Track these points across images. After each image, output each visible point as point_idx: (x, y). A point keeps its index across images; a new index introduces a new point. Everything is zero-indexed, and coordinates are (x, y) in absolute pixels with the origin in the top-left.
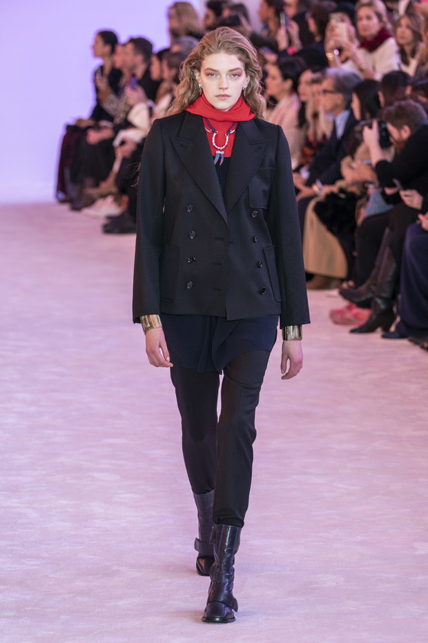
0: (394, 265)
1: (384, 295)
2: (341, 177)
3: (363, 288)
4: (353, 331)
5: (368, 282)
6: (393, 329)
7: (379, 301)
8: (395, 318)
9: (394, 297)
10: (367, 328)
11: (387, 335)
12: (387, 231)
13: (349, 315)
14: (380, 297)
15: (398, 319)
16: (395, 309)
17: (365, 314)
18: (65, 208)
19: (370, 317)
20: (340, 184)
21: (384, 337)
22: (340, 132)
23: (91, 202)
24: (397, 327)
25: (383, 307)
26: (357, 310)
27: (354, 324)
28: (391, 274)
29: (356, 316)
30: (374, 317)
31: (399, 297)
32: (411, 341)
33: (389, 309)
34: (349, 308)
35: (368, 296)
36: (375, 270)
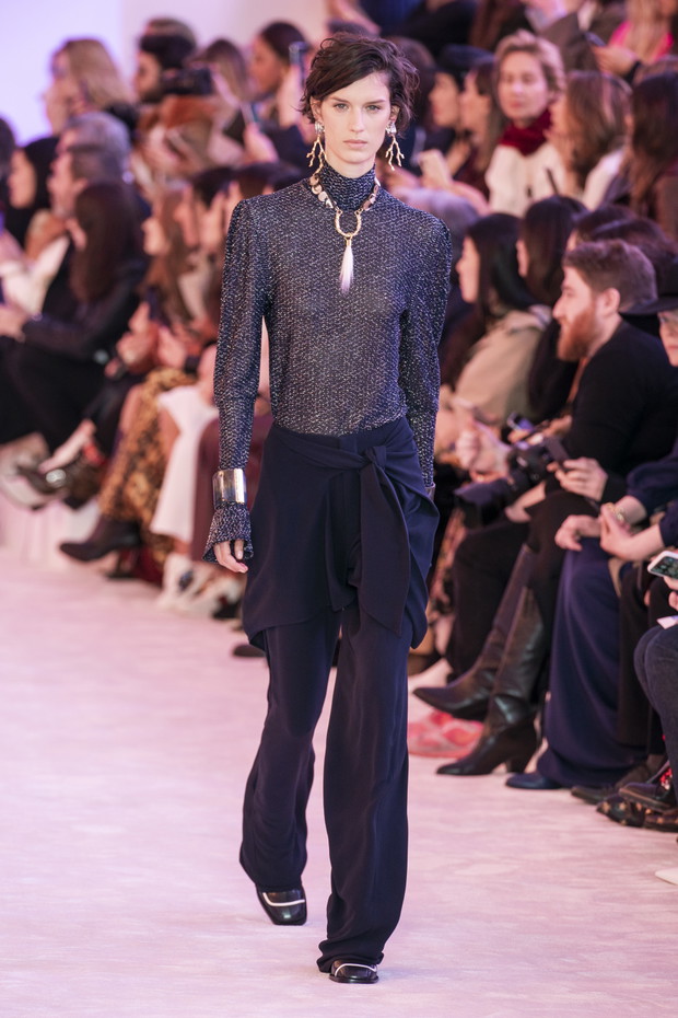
0: (539, 627)
1: (514, 693)
3: (466, 679)
4: (442, 771)
5: (479, 664)
6: (531, 767)
7: (503, 706)
8: (540, 744)
9: (536, 696)
10: (475, 765)
11: (518, 781)
12: (525, 549)
14: (506, 697)
15: (545, 746)
16: (537, 724)
19: (483, 741)
21: (510, 784)
24: (540, 763)
25: (510, 718)
27: (445, 756)
28: (529, 647)
29: (451, 736)
30: (491, 741)
31: (548, 696)
32: (575, 794)
33: (525, 726)
34: (437, 720)
35: (479, 696)
36: (492, 638)
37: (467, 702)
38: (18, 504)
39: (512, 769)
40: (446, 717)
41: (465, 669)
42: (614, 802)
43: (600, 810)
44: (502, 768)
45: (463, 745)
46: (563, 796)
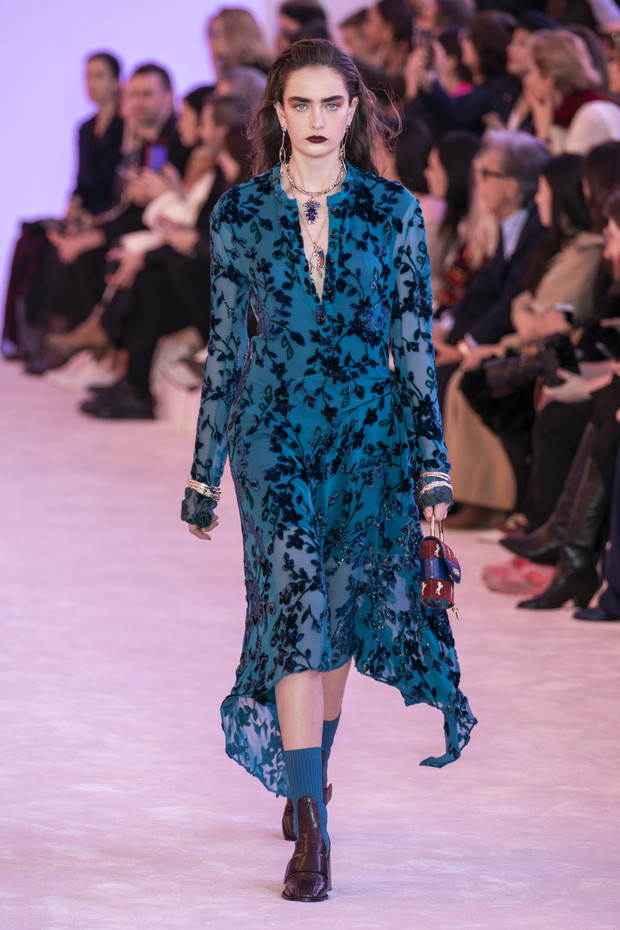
0: (601, 489)
1: (582, 542)
2: (511, 330)
3: (542, 531)
4: (522, 605)
5: (553, 519)
6: (594, 603)
7: (571, 553)
8: (601, 584)
9: (598, 545)
10: (548, 601)
11: (584, 614)
12: (590, 426)
13: (517, 576)
14: (574, 546)
15: (605, 586)
16: (599, 568)
17: (546, 575)
18: (15, 370)
19: (555, 581)
20: (510, 341)
21: (577, 617)
22: (510, 247)
23: (60, 362)
24: (602, 601)
25: (577, 563)
26: (530, 568)
27: (525, 593)
28: (593, 505)
29: (529, 578)
30: (562, 581)
31: (608, 546)
33: (589, 568)
34: (517, 564)
36: (563, 498)
39: (578, 604)
40: (525, 561)
41: (542, 523)
44: (570, 604)
45: (538, 585)
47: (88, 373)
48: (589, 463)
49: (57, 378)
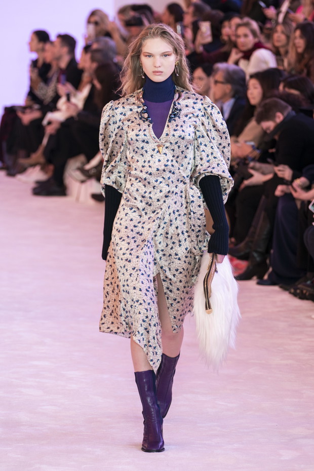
0: (268, 226)
1: (260, 250)
3: (242, 245)
5: (247, 239)
6: (266, 277)
7: (255, 255)
8: (269, 269)
9: (267, 251)
10: (245, 277)
11: (261, 282)
12: (263, 197)
14: (256, 252)
15: (271, 269)
16: (268, 261)
17: (244, 264)
18: (3, 174)
19: (248, 268)
21: (259, 283)
22: (226, 115)
23: (23, 170)
24: (269, 276)
25: (258, 259)
26: (237, 262)
28: (265, 233)
29: (236, 266)
30: (251, 267)
31: (272, 251)
32: (281, 287)
33: (263, 262)
34: (231, 260)
35: (247, 251)
36: (252, 230)
37: (242, 253)
38: (76, 180)
39: (258, 278)
40: (235, 258)
41: (242, 241)
42: (295, 289)
43: (290, 293)
44: (255, 278)
46: (276, 288)
47: (35, 175)
48: (263, 214)
49: (21, 177)
